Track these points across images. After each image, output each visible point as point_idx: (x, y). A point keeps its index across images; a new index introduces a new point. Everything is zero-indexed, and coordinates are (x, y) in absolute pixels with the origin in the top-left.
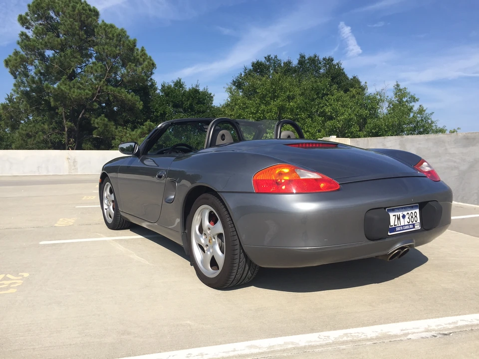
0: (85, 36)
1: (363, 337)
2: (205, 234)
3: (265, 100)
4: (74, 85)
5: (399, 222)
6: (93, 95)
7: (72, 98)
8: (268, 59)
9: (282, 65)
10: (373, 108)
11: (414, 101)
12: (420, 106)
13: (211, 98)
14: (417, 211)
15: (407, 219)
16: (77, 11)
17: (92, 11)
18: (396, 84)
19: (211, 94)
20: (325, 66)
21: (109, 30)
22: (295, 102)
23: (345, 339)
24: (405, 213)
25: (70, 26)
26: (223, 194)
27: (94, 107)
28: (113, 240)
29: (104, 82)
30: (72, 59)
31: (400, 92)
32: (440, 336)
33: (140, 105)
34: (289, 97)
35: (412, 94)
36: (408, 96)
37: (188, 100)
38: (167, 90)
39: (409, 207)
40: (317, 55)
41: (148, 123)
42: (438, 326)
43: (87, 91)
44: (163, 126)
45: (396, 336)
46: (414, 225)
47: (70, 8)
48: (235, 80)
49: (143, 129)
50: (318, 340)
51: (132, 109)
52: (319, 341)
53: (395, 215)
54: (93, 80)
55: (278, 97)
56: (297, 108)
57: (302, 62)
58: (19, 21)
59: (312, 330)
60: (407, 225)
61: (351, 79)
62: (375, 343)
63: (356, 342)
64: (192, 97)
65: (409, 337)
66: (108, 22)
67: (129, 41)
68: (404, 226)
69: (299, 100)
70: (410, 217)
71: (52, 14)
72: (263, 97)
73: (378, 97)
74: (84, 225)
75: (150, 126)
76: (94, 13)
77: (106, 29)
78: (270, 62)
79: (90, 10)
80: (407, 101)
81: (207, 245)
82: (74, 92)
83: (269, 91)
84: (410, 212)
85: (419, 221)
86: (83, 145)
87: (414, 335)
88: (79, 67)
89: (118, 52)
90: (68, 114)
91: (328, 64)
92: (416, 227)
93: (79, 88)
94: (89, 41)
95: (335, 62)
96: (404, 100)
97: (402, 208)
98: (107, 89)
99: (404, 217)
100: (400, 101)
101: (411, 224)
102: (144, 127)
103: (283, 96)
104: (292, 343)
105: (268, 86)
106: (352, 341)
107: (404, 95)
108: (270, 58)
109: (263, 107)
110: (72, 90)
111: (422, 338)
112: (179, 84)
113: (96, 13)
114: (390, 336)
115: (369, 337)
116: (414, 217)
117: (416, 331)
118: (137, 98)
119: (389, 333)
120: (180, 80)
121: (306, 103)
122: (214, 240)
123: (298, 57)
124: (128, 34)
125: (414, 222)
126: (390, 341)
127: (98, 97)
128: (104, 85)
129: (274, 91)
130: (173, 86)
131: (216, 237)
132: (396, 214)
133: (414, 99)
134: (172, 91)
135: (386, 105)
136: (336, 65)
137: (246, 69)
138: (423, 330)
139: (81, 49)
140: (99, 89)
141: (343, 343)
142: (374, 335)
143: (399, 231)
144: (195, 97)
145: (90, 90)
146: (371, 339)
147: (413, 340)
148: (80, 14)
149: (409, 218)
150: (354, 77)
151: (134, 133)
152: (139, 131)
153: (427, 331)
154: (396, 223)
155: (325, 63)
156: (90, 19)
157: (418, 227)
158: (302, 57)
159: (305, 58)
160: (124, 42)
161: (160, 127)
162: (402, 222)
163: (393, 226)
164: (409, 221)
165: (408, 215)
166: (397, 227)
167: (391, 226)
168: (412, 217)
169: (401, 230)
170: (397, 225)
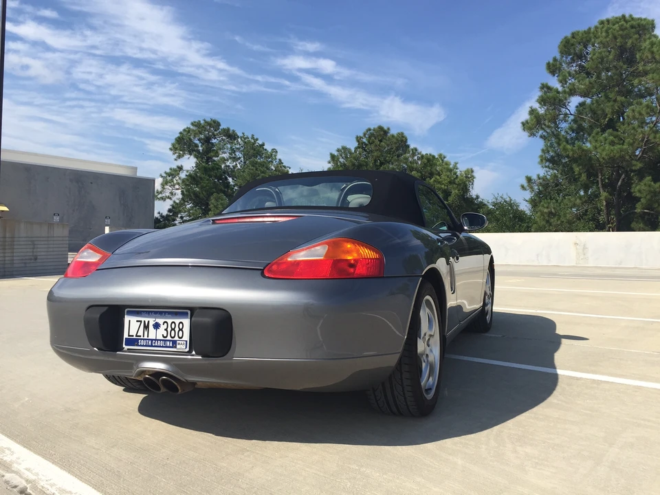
0: (625, 67)
5: (146, 333)
14: (187, 322)
15: (161, 332)
24: (160, 321)
27: (635, 168)
30: (607, 104)
39: (170, 313)
46: (174, 343)
53: (141, 321)
60: (160, 340)
68: (155, 340)
70: (169, 329)
82: (603, 150)
84: (170, 321)
85: (186, 337)
92: (178, 346)
97: (156, 313)
99: (157, 326)
101: (170, 341)
116: (177, 329)
125: (176, 338)
127: (645, 151)
132: (143, 319)
140: (646, 139)
143: (143, 346)
149: (166, 330)
154: (140, 333)
157: (182, 347)
162: (152, 334)
163: (135, 337)
164: (165, 335)
165: (166, 324)
166: (141, 339)
167: (129, 336)
168: (174, 329)
169: (149, 346)
170: (142, 337)
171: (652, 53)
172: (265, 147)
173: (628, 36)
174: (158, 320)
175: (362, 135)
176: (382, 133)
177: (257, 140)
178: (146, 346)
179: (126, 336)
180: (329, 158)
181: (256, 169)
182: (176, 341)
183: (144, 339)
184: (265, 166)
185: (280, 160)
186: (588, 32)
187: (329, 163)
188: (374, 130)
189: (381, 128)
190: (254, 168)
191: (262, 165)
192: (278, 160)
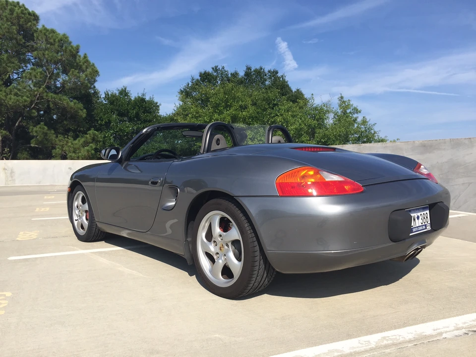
0: (24, 41)
1: (401, 339)
2: (215, 242)
3: (218, 110)
4: (11, 91)
6: (32, 102)
7: (8, 106)
8: (216, 69)
9: (230, 76)
10: (321, 119)
11: (357, 113)
12: (364, 117)
13: (157, 107)
14: (428, 212)
15: (420, 221)
16: (15, 14)
17: (31, 15)
18: (340, 96)
19: (157, 103)
20: (270, 78)
21: (50, 35)
22: (248, 112)
23: (385, 342)
24: (419, 214)
25: (7, 30)
26: (240, 198)
27: (33, 115)
28: (91, 253)
29: (44, 89)
30: (9, 65)
31: (344, 104)
32: (472, 333)
33: (83, 113)
34: (241, 107)
35: (355, 105)
36: (352, 108)
37: (134, 108)
38: (112, 99)
39: (422, 208)
40: (263, 68)
41: (92, 131)
42: (465, 323)
43: (25, 98)
44: (149, 130)
45: (432, 336)
46: (426, 225)
47: (8, 11)
48: (182, 89)
49: (87, 138)
50: (360, 345)
51: (74, 117)
52: (363, 347)
54: (32, 86)
55: (230, 106)
56: (249, 118)
57: (248, 74)
59: (349, 336)
60: (421, 226)
61: (295, 92)
62: (416, 345)
63: (399, 345)
64: (138, 106)
65: (444, 335)
66: (49, 27)
67: (72, 47)
68: (419, 227)
69: (252, 109)
70: (423, 218)
72: (216, 106)
73: (325, 108)
74: (50, 238)
75: (94, 134)
76: (33, 18)
77: (47, 34)
78: (217, 73)
79: (29, 14)
80: (350, 113)
81: (217, 253)
82: (10, 99)
83: (222, 101)
84: (422, 213)
85: (429, 222)
86: (18, 155)
87: (448, 333)
88: (15, 73)
89: (59, 58)
90: (3, 122)
91: (273, 77)
92: (427, 228)
93: (16, 94)
94: (28, 46)
95: (279, 75)
96: (348, 111)
97: (417, 209)
98: (47, 96)
99: (418, 218)
100: (345, 113)
101: (424, 225)
102: (88, 136)
103: (236, 105)
104: (337, 351)
105: (221, 95)
106: (394, 344)
107: (348, 106)
108: (218, 68)
109: (216, 116)
110: (9, 97)
111: (456, 336)
112: (124, 92)
113: (36, 18)
114: (426, 337)
115: (407, 339)
116: (425, 218)
117: (447, 329)
118: (80, 105)
119: (424, 334)
120: (125, 89)
121: (258, 113)
122: (226, 247)
123: (245, 69)
124: (70, 39)
125: (426, 223)
126: (429, 342)
127: (37, 104)
128: (44, 91)
129: (227, 101)
130: (117, 94)
131: (230, 244)
132: (412, 215)
133: (356, 111)
134: (117, 99)
135: (331, 116)
136: (280, 78)
137: (193, 79)
138: (453, 328)
139: (18, 54)
140: (38, 96)
141: (386, 347)
142: (411, 337)
143: (415, 232)
144: (142, 106)
145: (28, 97)
146: (410, 341)
147: (450, 339)
148: (18, 17)
150: (298, 90)
151: (76, 142)
152: (83, 140)
153: (458, 329)
154: (413, 224)
155: (270, 76)
156: (30, 23)
157: (429, 228)
158: (249, 68)
159: (251, 70)
160: (66, 48)
161: (146, 131)
162: (417, 223)
164: (422, 223)
183: (415, 228)
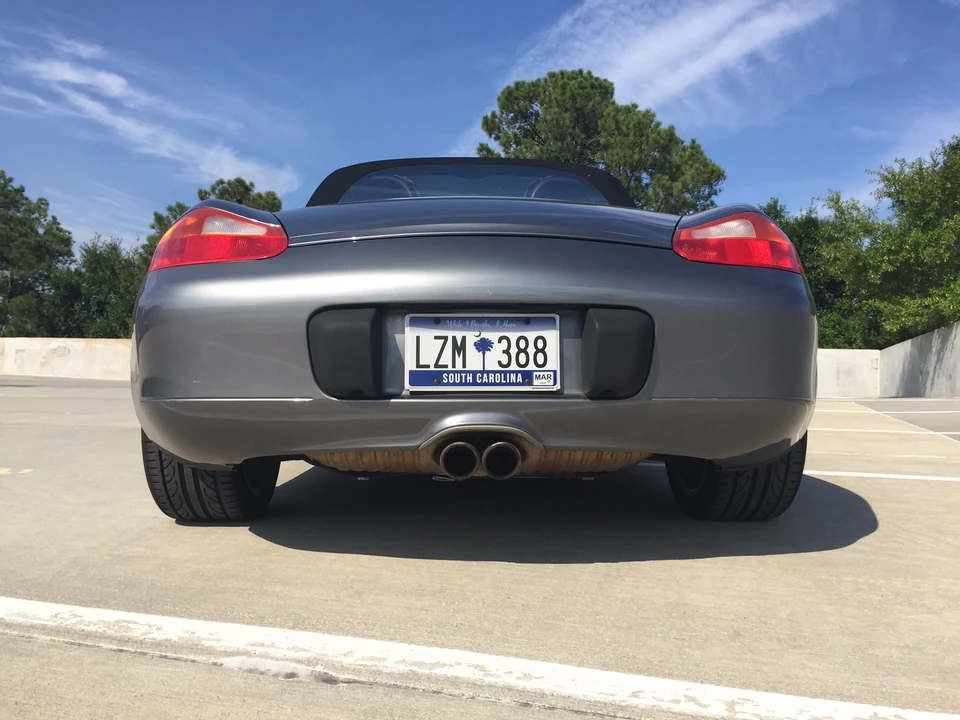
5: (459, 360)
14: (552, 337)
15: (495, 356)
24: (492, 336)
39: (511, 320)
46: (528, 377)
53: (445, 338)
58: (483, 127)
60: (494, 372)
64: (800, 236)
68: (483, 372)
70: (514, 351)
71: (537, 107)
77: (618, 116)
79: (593, 86)
84: (513, 336)
85: (554, 363)
89: (636, 157)
92: (536, 382)
97: (480, 320)
99: (483, 346)
101: (516, 372)
112: (773, 211)
116: (531, 350)
120: (776, 202)
124: (658, 118)
125: (531, 367)
132: (450, 334)
143: (454, 384)
144: (809, 235)
148: (574, 97)
149: (507, 352)
160: (648, 137)
162: (474, 360)
163: (432, 368)
164: (505, 362)
165: (504, 342)
166: (448, 372)
167: (418, 366)
168: (525, 351)
169: (466, 384)
170: (450, 368)
171: (617, 122)
172: (26, 194)
173: (589, 98)
174: (486, 335)
175: (209, 190)
176: (242, 189)
177: (11, 180)
178: (461, 384)
179: (410, 365)
180: (152, 220)
181: (12, 230)
182: (531, 372)
183: (454, 372)
184: (29, 225)
185: (54, 218)
186: (536, 84)
187: (153, 227)
188: (229, 183)
189: (240, 182)
190: (8, 228)
191: (22, 222)
192: (49, 218)
